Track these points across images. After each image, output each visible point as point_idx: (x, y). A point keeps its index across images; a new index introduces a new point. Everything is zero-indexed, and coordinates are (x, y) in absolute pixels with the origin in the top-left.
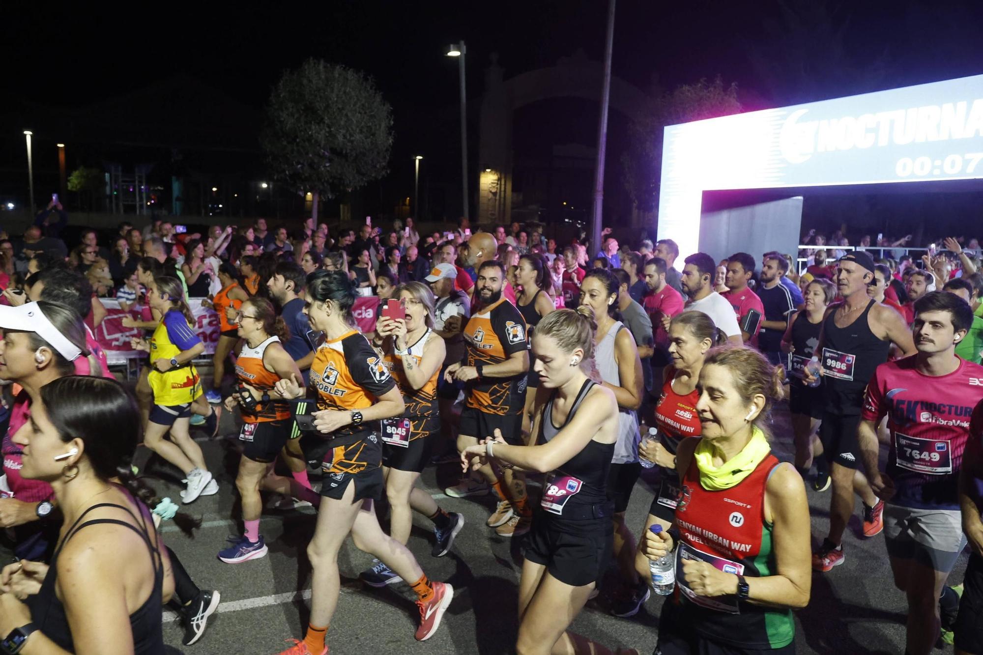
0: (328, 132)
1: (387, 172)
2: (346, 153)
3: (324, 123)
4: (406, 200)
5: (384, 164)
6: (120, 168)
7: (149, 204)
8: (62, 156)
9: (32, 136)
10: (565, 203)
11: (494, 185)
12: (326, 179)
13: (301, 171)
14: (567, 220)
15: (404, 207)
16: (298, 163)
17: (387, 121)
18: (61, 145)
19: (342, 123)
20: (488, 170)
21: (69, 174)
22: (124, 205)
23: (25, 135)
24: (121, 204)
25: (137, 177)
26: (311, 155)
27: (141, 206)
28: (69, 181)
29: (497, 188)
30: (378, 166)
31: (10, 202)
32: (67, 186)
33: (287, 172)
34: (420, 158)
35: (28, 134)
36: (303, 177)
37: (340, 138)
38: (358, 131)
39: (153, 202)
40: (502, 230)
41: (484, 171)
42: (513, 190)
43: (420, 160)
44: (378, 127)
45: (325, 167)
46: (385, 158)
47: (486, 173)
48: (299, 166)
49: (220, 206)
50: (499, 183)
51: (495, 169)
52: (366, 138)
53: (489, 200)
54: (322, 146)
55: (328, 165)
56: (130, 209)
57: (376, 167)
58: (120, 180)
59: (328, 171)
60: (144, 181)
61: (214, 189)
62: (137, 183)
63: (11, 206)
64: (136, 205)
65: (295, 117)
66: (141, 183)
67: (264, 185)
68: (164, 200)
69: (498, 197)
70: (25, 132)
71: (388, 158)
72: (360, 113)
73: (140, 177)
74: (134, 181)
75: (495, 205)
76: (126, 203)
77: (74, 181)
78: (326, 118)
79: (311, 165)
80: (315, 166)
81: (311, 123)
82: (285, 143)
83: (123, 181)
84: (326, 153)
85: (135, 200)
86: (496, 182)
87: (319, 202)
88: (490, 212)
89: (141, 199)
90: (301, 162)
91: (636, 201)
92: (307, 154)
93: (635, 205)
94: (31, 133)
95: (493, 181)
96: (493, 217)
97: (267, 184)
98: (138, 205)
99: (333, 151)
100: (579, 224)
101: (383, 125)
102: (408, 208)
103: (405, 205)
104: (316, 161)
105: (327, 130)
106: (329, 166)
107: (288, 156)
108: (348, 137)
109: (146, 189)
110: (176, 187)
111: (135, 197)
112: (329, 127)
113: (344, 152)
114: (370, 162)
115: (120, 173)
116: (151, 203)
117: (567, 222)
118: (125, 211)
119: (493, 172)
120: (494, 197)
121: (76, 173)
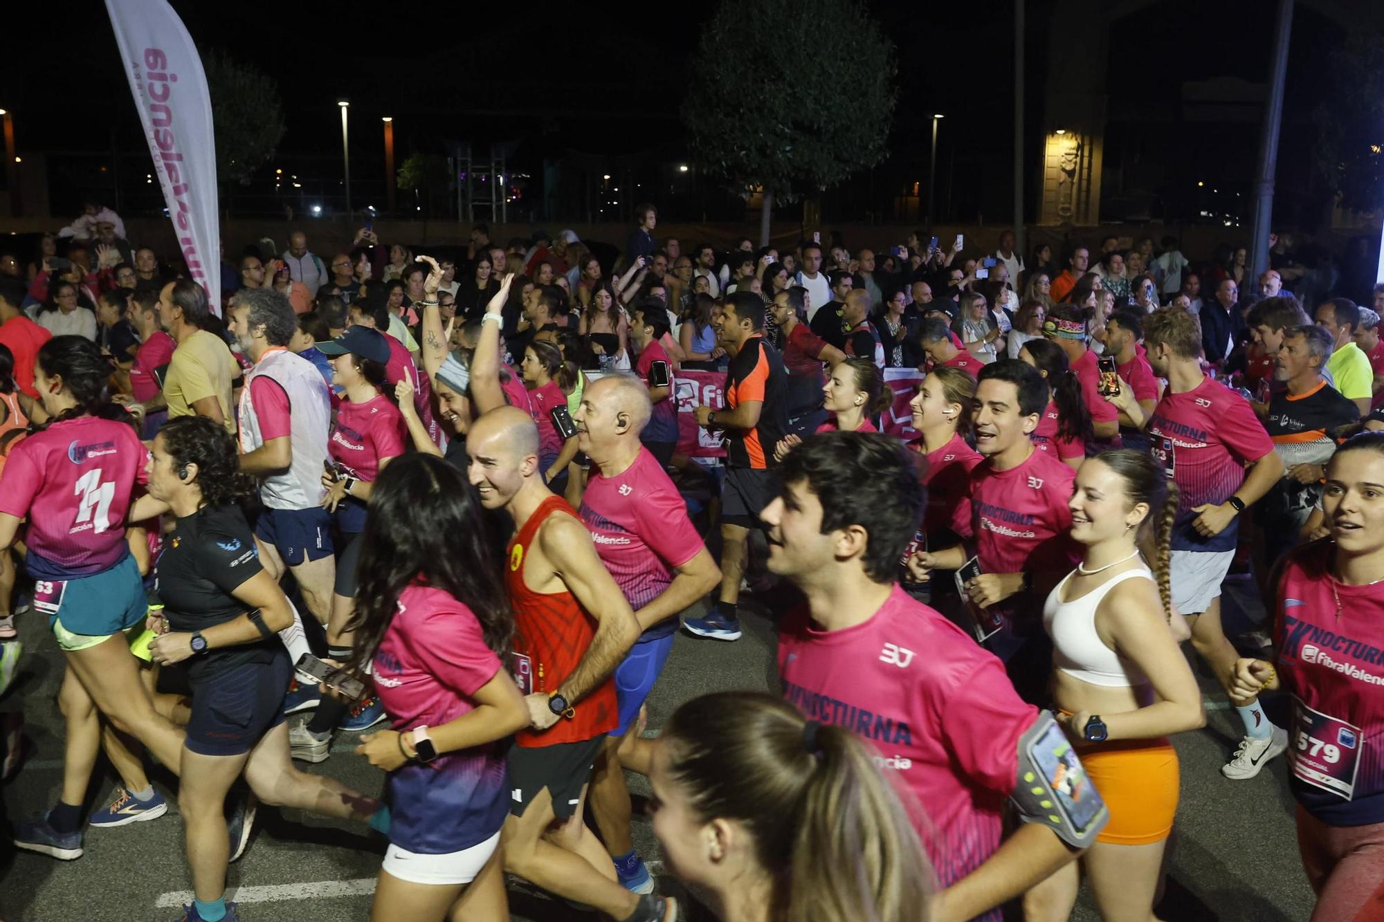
0: (789, 95)
1: (885, 157)
2: (819, 128)
3: (784, 80)
4: (913, 189)
5: (881, 142)
6: (469, 151)
7: (509, 201)
8: (389, 135)
9: (348, 108)
10: (1201, 184)
11: (1070, 158)
12: (786, 172)
13: (745, 161)
14: (1203, 213)
15: (911, 199)
16: (742, 148)
17: (888, 69)
18: (386, 119)
19: (814, 78)
20: (1058, 132)
21: (398, 164)
22: (473, 206)
23: (341, 107)
24: (470, 206)
25: (493, 164)
26: (761, 135)
27: (499, 208)
28: (397, 174)
29: (1076, 163)
30: (870, 147)
31: (315, 204)
32: (397, 184)
33: (723, 163)
34: (941, 116)
35: (344, 104)
36: (749, 169)
37: (810, 105)
38: (839, 90)
39: (514, 197)
40: (1084, 253)
41: (1053, 133)
42: (1105, 164)
43: (938, 119)
44: (871, 81)
45: (784, 152)
46: (883, 131)
47: (1056, 135)
48: (744, 152)
49: (615, 203)
50: (1079, 153)
51: (1071, 127)
52: (851, 101)
53: (1061, 184)
54: (779, 119)
55: (788, 148)
56: (483, 213)
57: (867, 148)
58: (469, 170)
59: (789, 159)
60: (504, 168)
61: (607, 177)
62: (493, 171)
63: (317, 209)
64: (491, 206)
65: (739, 72)
66: (499, 171)
67: (684, 169)
68: (531, 193)
69: (1076, 179)
70: (341, 104)
71: (887, 132)
72: (842, 60)
73: (498, 163)
74: (491, 172)
75: (1071, 194)
76: (476, 203)
77: (407, 174)
78: (788, 72)
79: (762, 150)
80: (768, 152)
81: (763, 82)
82: (721, 116)
83: (474, 170)
84: (787, 130)
85: (491, 201)
86: (1075, 152)
87: (772, 210)
88: (1061, 206)
89: (499, 199)
90: (747, 146)
91: (1339, 192)
92: (756, 132)
93: (1336, 198)
94: (347, 104)
95: (1068, 151)
96: (1069, 214)
97: (687, 166)
98: (494, 206)
99: (797, 125)
100: (1227, 220)
101: (881, 76)
102: (917, 199)
103: (913, 195)
104: (770, 144)
105: (789, 91)
106: (788, 152)
107: (726, 137)
108: (823, 102)
109: (507, 179)
110: (550, 175)
111: (491, 196)
112: (791, 86)
113: (815, 127)
114: (858, 141)
115: (469, 159)
116: (512, 199)
117: (1204, 217)
118: (476, 217)
119: (1070, 135)
120: (1070, 180)
121: (409, 163)
